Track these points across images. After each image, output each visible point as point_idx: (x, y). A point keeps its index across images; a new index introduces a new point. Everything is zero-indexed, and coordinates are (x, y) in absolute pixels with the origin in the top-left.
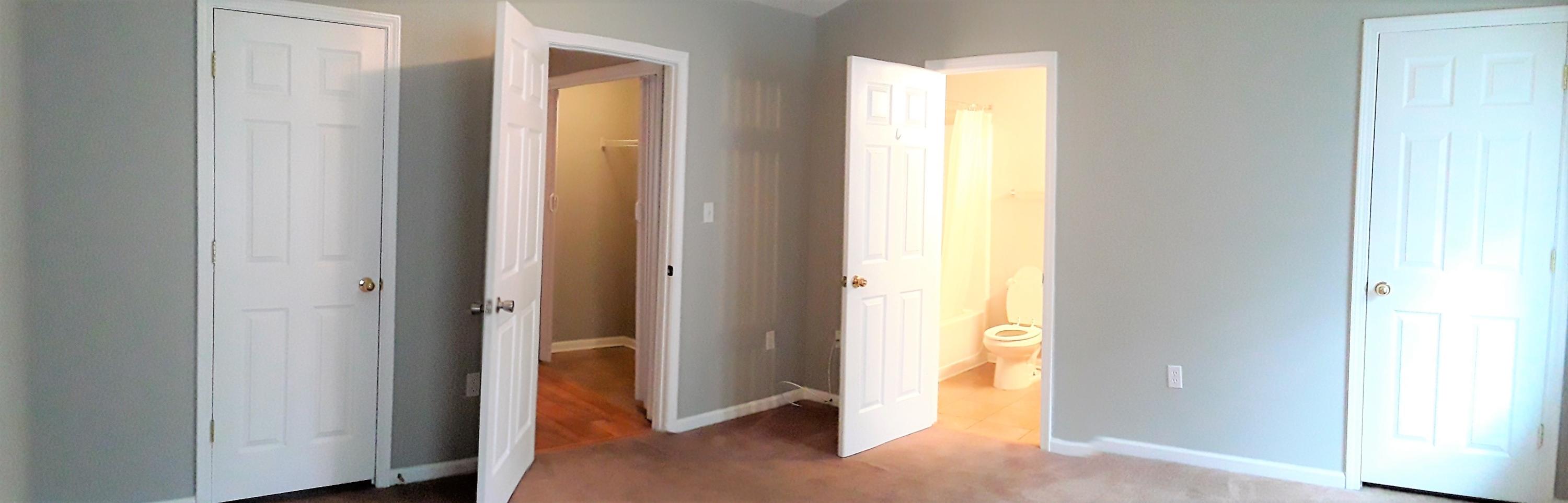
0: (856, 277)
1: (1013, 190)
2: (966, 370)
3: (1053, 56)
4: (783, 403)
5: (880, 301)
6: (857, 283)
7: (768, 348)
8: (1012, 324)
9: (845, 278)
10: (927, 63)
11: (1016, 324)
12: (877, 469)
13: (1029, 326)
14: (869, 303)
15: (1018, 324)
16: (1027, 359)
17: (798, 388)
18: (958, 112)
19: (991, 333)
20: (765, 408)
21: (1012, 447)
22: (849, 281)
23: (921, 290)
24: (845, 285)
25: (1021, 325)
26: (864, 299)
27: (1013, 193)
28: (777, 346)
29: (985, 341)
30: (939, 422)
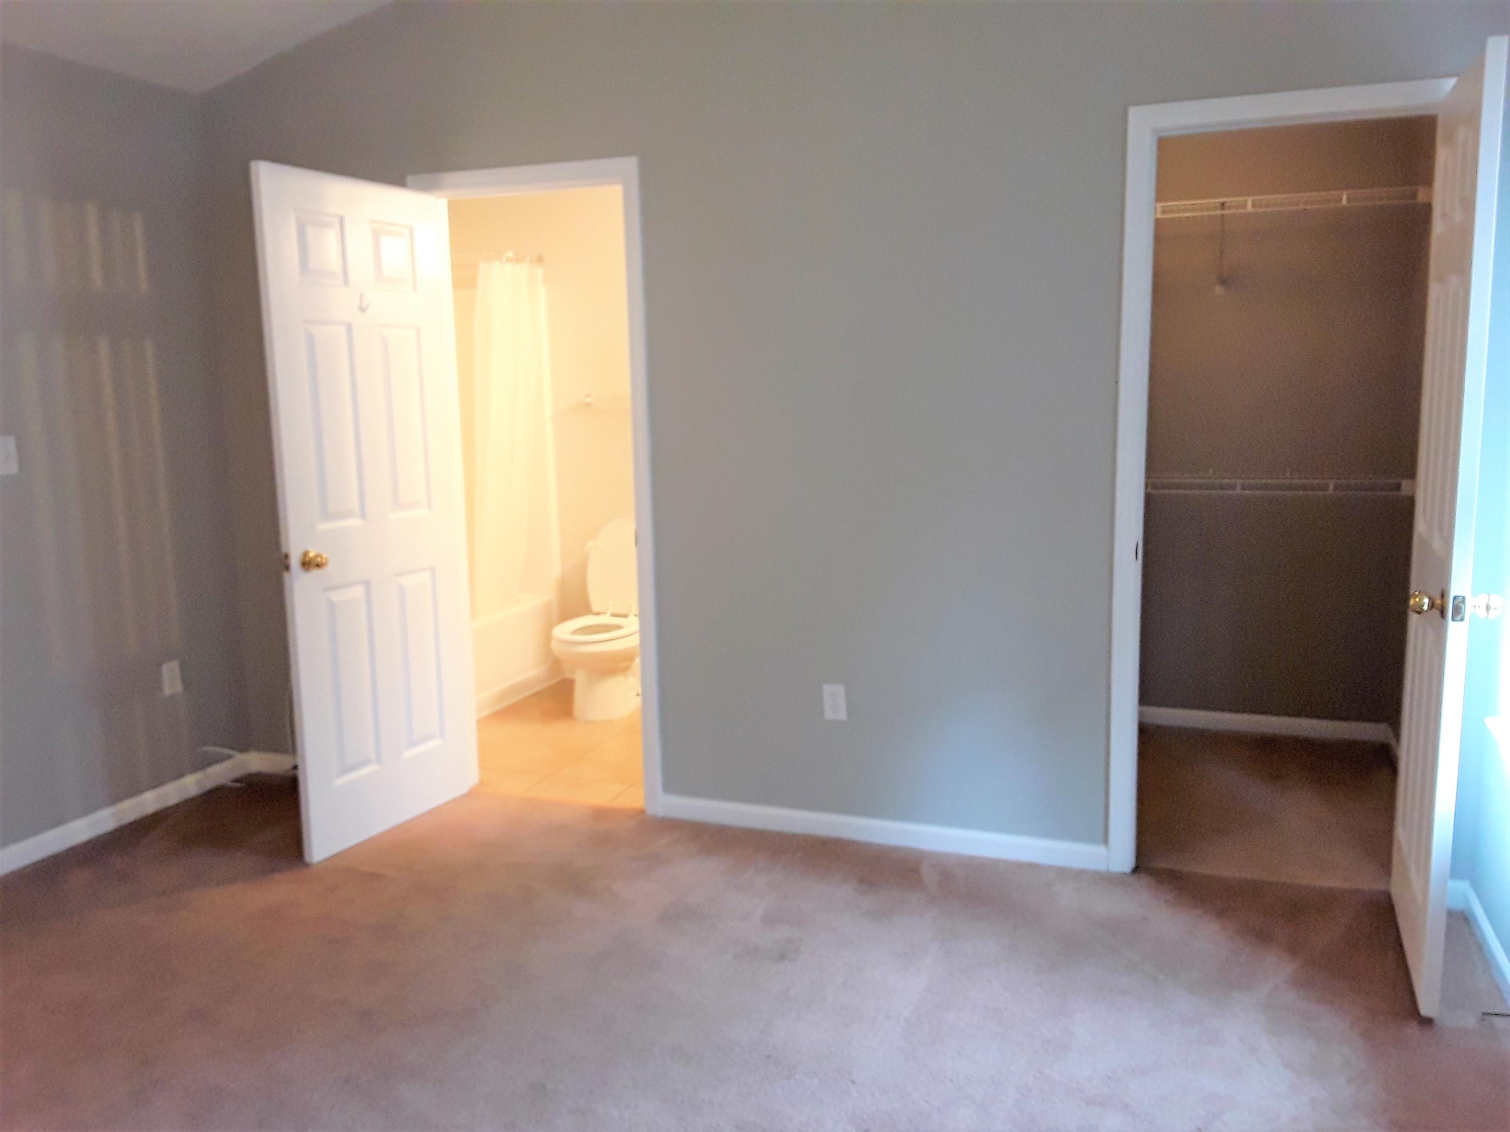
0: (306, 554)
1: (588, 396)
2: (528, 693)
3: (630, 165)
4: (209, 785)
5: (358, 592)
6: (308, 564)
7: (167, 691)
8: (598, 614)
9: (287, 556)
10: (409, 179)
11: (604, 613)
12: (372, 876)
13: (625, 616)
14: (337, 597)
15: (608, 614)
16: (625, 670)
17: (229, 757)
18: (482, 266)
19: (564, 631)
20: (172, 801)
21: (600, 814)
22: (295, 561)
23: (432, 569)
24: (287, 568)
25: (614, 615)
26: (327, 589)
27: (589, 400)
28: (186, 688)
29: (554, 645)
30: (482, 783)
